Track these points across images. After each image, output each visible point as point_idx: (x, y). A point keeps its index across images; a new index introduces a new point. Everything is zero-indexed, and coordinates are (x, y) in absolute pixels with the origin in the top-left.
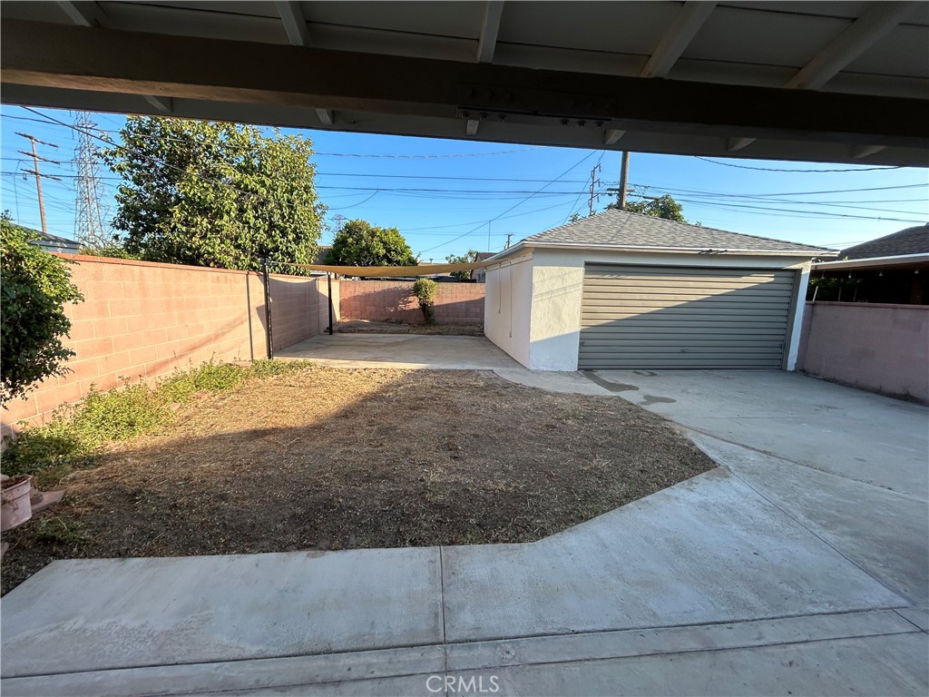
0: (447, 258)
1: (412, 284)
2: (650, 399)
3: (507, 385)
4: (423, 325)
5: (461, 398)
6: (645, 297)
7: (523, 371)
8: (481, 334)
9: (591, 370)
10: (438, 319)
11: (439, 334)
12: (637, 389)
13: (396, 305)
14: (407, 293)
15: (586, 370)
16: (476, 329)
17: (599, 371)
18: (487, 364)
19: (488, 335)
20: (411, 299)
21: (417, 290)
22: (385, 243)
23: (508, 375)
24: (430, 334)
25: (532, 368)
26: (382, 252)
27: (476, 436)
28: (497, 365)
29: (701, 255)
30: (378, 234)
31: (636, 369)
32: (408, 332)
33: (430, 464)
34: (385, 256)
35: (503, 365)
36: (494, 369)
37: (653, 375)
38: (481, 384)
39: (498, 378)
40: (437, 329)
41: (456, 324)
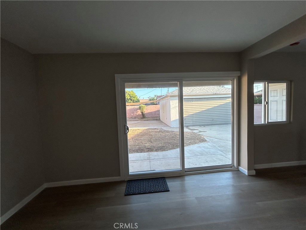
0: (148, 98)
1: (139, 106)
2: (200, 132)
3: (165, 131)
4: (142, 118)
5: (153, 133)
6: (200, 106)
7: (170, 127)
8: (159, 120)
9: (188, 126)
10: (146, 116)
11: (147, 120)
12: (198, 130)
13: (133, 113)
14: (137, 109)
15: (187, 126)
16: (158, 118)
17: (190, 127)
18: (161, 127)
19: (161, 120)
20: (138, 111)
21: (140, 108)
22: (130, 95)
23: (165, 129)
24: (145, 121)
25: (172, 127)
26: (129, 98)
27: (156, 139)
28: (163, 127)
29: (213, 95)
30: (128, 92)
31: (200, 126)
32: (138, 120)
33: (146, 143)
34: (130, 99)
35: (165, 127)
36: (162, 128)
37: (204, 127)
38: (158, 131)
39: (163, 129)
40: (147, 119)
41: (152, 117)
